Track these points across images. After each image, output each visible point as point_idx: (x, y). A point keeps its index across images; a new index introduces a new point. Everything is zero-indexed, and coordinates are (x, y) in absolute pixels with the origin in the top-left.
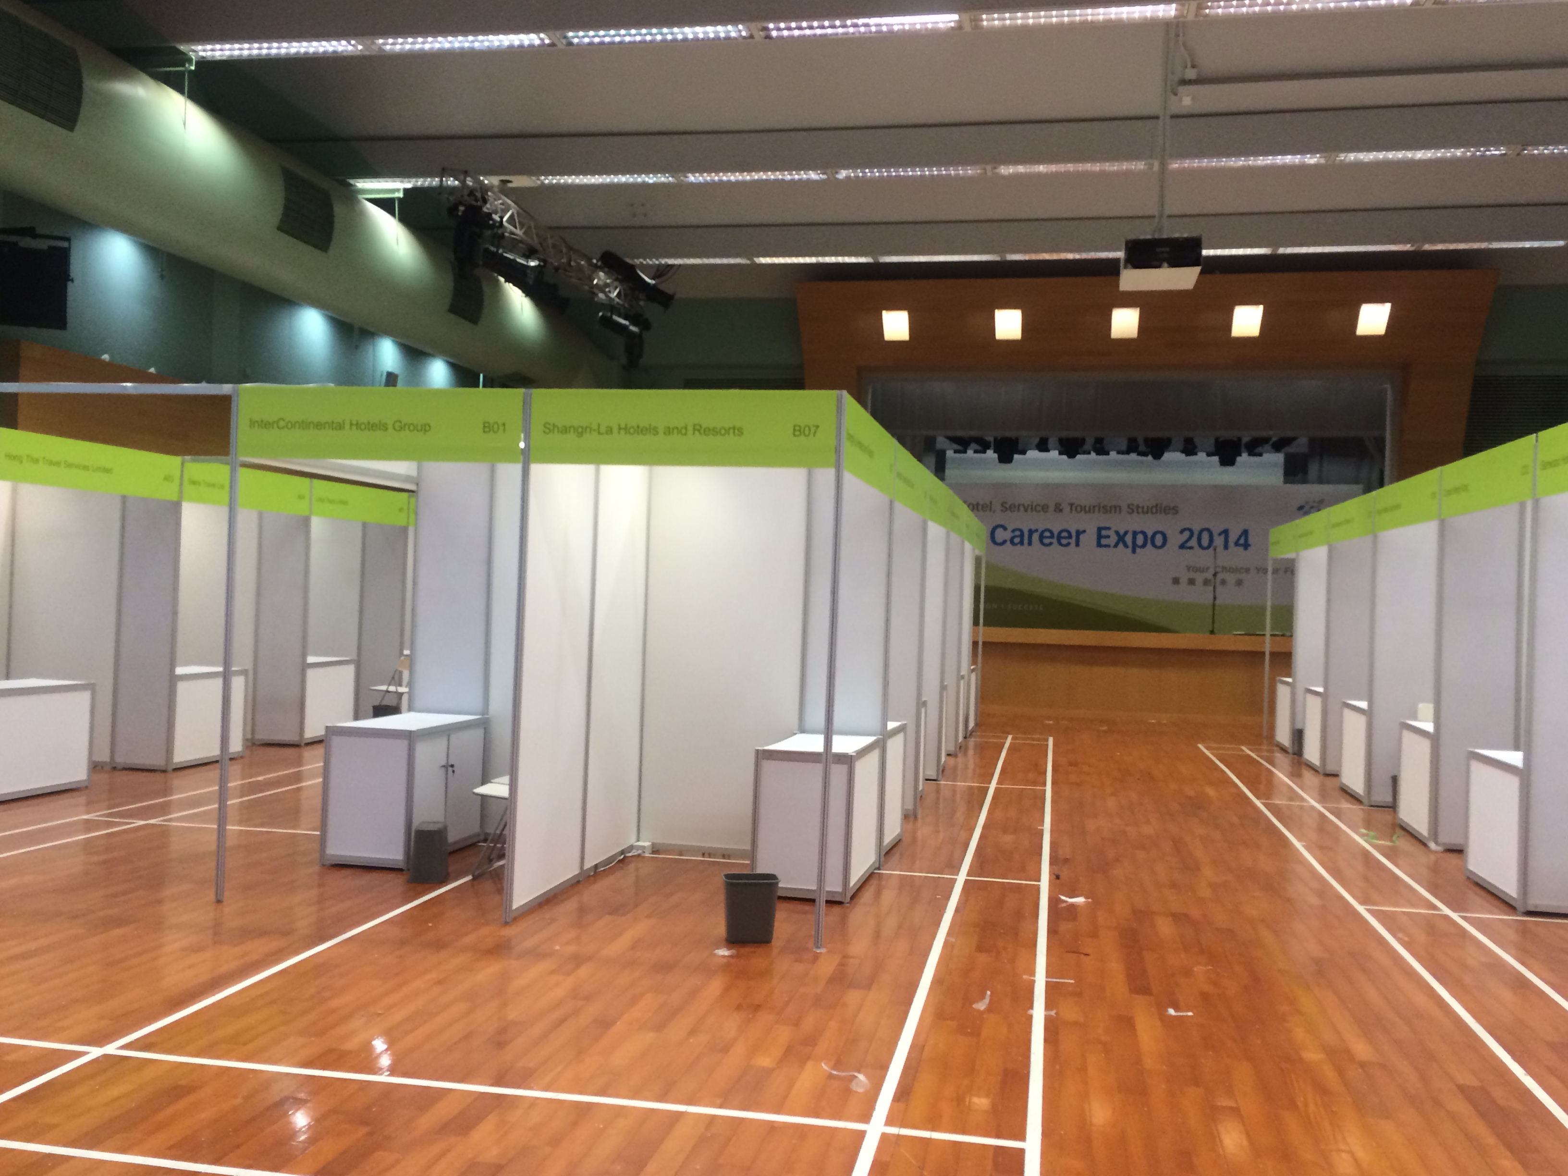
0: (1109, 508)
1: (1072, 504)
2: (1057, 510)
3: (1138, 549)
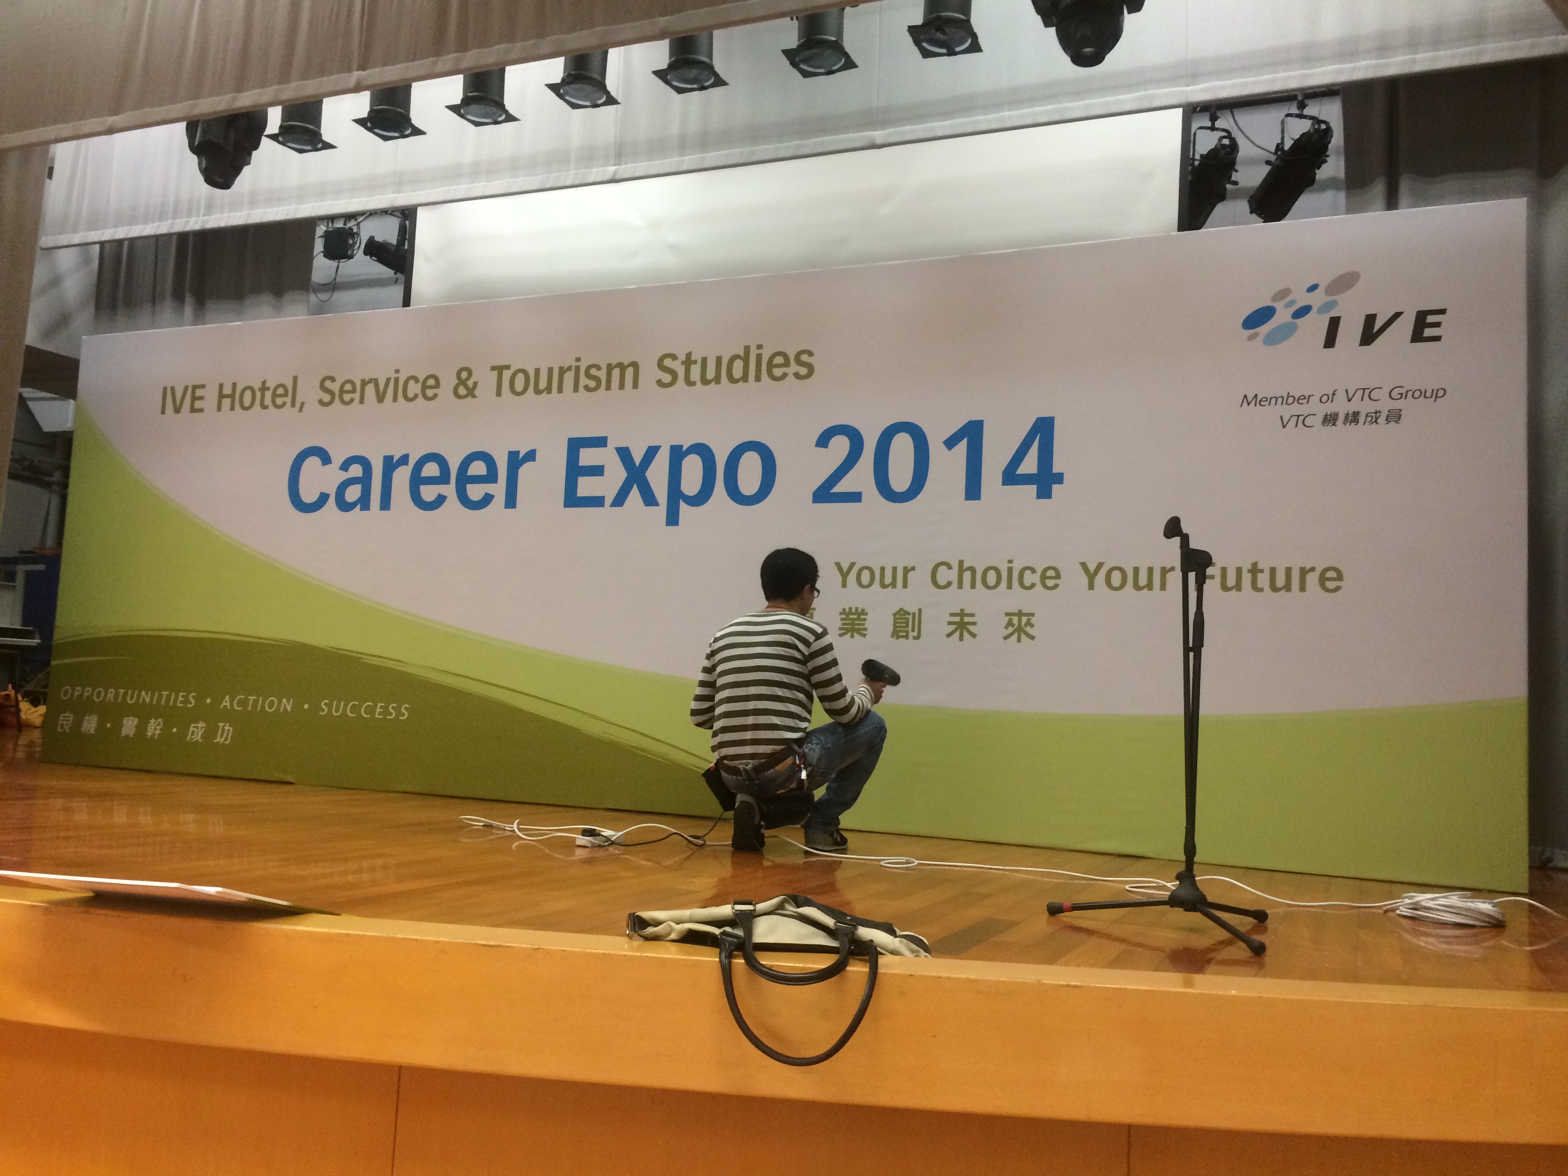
1: (500, 369)
2: (462, 391)
3: (684, 508)
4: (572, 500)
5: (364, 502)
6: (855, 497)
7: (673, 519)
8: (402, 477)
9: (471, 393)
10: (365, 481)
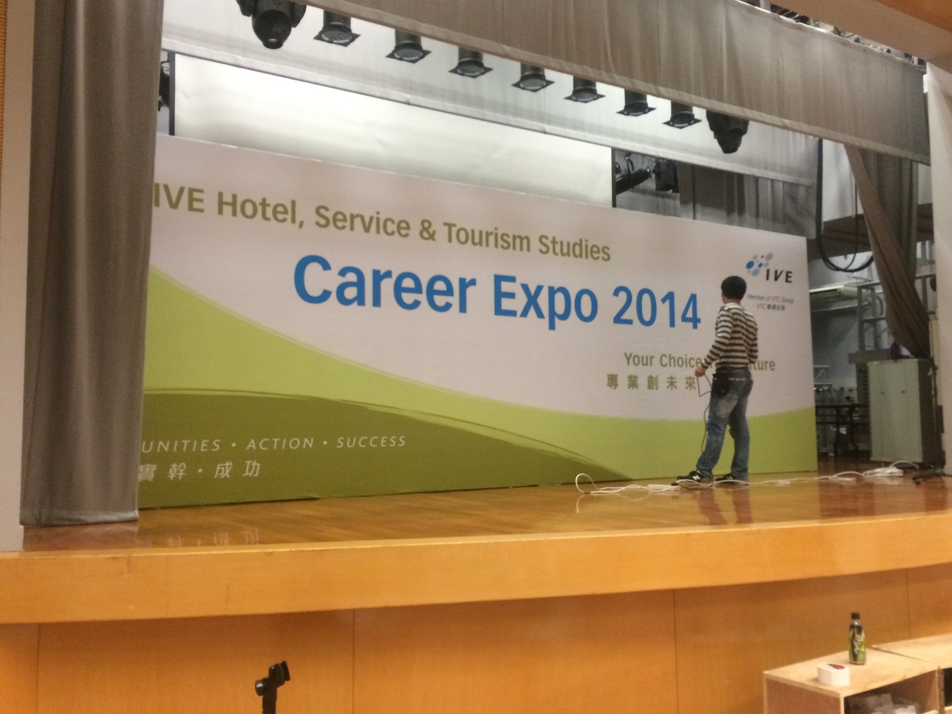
0: (510, 240)
1: (450, 226)
2: (425, 234)
3: (557, 321)
4: (499, 311)
5: (360, 300)
6: (630, 322)
7: (552, 326)
8: (387, 286)
9: (432, 237)
10: (360, 284)
